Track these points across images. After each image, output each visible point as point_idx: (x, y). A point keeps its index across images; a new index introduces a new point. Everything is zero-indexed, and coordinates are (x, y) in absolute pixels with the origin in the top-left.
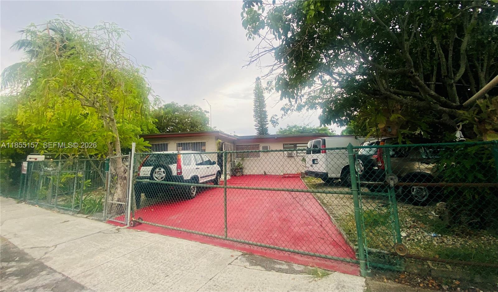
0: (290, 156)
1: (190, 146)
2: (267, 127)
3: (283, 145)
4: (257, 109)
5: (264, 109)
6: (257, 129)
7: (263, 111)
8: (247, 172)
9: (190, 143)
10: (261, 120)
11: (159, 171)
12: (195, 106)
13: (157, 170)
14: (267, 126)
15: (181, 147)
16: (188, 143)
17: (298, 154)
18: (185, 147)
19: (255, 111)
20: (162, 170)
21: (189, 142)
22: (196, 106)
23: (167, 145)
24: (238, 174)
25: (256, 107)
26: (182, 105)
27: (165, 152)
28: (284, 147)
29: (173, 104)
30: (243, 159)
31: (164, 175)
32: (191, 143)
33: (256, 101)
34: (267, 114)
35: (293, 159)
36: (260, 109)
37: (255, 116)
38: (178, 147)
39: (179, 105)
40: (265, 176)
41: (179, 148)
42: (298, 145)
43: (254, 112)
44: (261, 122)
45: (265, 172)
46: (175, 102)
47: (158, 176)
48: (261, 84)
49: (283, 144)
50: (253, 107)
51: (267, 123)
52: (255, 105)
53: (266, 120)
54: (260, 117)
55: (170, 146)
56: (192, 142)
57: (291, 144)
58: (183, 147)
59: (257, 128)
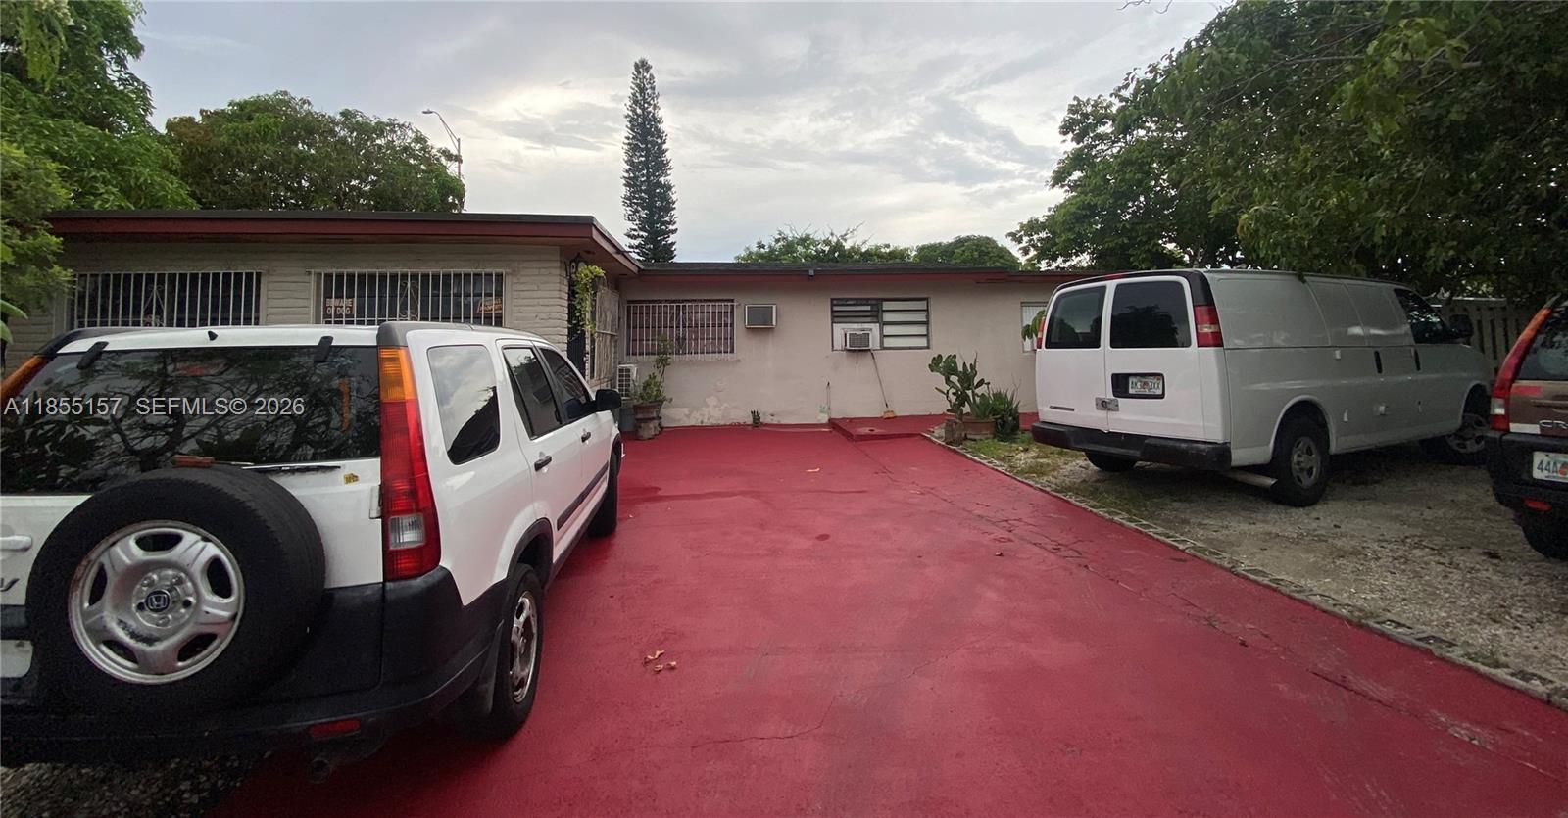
0: (858, 348)
1: (404, 295)
2: (673, 244)
3: (832, 305)
4: (636, 178)
5: (662, 179)
6: (637, 247)
7: (659, 185)
8: (679, 414)
9: (404, 276)
10: (651, 215)
11: (140, 570)
12: (392, 125)
13: (127, 551)
14: (670, 240)
15: (350, 296)
16: (394, 277)
17: (888, 342)
18: (372, 296)
19: (631, 183)
20: (197, 549)
21: (399, 271)
22: (401, 126)
23: (252, 282)
24: (650, 430)
25: (634, 166)
26: (333, 111)
27: (232, 336)
28: (833, 311)
29: (287, 103)
30: (663, 363)
31: (219, 608)
32: (414, 277)
33: (633, 148)
34: (674, 197)
35: (867, 359)
36: (648, 178)
37: (629, 200)
38: (328, 296)
39: (315, 108)
40: (757, 432)
41: (333, 302)
42: (886, 305)
43: (628, 185)
44: (651, 225)
45: (756, 416)
46: (297, 94)
47: (145, 622)
48: (653, 88)
49: (832, 299)
50: (622, 167)
51: (671, 227)
52: (630, 162)
53: (667, 219)
54: (649, 206)
55: (270, 294)
56: (421, 271)
57: (858, 302)
58: (361, 296)
59: (636, 242)
